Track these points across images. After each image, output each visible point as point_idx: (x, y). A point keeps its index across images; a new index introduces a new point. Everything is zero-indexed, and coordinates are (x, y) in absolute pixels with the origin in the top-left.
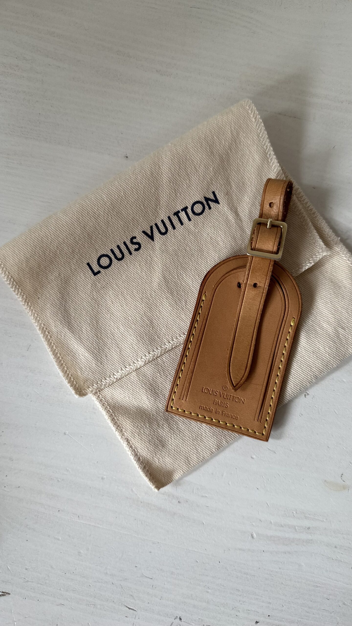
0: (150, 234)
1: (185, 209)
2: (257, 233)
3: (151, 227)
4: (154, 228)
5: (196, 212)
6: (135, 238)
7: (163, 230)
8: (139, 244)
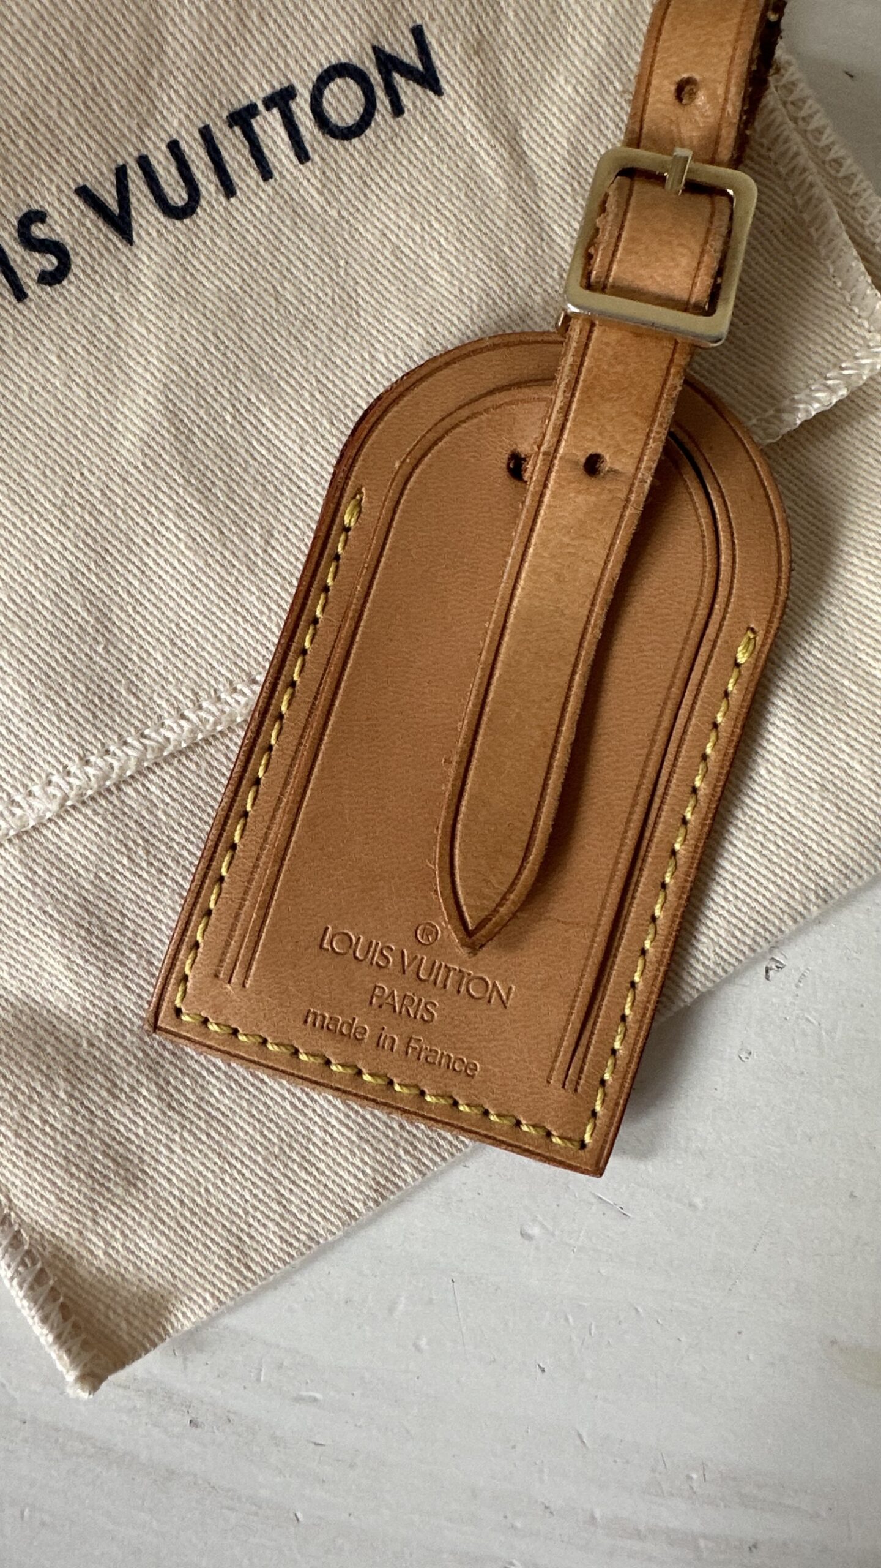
0: (114, 206)
1: (282, 99)
2: (618, 206)
3: (121, 173)
4: (136, 178)
5: (334, 118)
6: (40, 216)
7: (177, 195)
8: (56, 248)
